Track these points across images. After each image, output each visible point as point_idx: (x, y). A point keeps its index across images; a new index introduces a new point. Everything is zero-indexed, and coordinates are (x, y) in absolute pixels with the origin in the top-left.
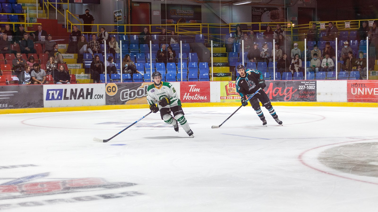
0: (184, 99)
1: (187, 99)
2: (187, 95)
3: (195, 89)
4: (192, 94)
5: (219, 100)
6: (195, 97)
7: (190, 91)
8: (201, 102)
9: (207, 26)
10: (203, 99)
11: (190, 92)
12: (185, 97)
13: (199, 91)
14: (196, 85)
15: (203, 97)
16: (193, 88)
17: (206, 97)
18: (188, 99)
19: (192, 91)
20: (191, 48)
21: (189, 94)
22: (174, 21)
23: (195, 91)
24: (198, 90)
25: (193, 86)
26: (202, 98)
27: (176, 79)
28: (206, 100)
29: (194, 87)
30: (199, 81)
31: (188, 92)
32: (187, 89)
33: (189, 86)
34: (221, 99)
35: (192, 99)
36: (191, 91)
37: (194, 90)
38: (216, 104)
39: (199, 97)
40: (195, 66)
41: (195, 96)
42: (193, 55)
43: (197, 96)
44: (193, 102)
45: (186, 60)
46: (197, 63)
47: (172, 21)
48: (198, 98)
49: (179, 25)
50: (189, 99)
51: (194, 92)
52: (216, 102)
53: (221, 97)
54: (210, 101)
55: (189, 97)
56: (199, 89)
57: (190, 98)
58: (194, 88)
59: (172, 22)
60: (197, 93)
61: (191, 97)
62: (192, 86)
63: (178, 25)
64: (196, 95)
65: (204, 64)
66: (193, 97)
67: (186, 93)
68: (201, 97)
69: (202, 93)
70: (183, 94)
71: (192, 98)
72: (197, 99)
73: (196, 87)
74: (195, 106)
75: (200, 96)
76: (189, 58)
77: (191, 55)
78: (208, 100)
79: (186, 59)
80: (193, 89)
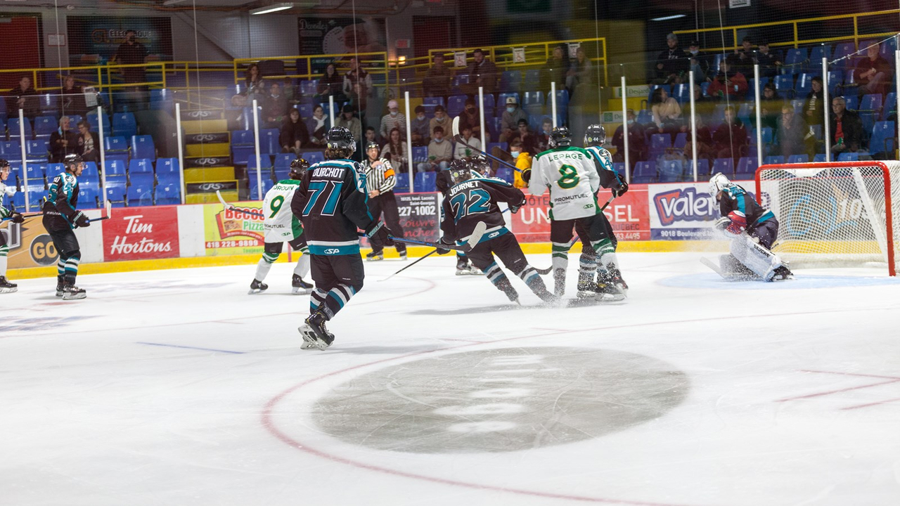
0: (112, 252)
1: (120, 252)
2: (119, 242)
3: (141, 225)
4: (134, 238)
5: (202, 251)
6: (142, 246)
7: (128, 232)
8: (157, 258)
9: (184, 68)
10: (161, 250)
11: (127, 235)
12: (114, 246)
13: (150, 231)
14: (141, 216)
15: (162, 245)
16: (134, 223)
17: (168, 245)
18: (123, 250)
19: (134, 231)
20: (138, 123)
21: (125, 238)
22: (101, 59)
23: (139, 230)
24: (148, 228)
25: (135, 219)
26: (158, 247)
27: (97, 202)
28: (169, 251)
29: (137, 221)
30: (154, 205)
31: (122, 234)
32: (120, 227)
33: (126, 218)
34: (207, 247)
35: (135, 251)
36: (131, 230)
37: (137, 228)
38: (196, 261)
39: (151, 245)
40: (144, 169)
41: (140, 244)
42: (142, 140)
43: (146, 244)
44: (137, 259)
45: (124, 153)
46: (150, 161)
47: (97, 58)
48: (149, 248)
49: (111, 68)
50: (125, 251)
51: (137, 233)
52: (194, 255)
53: (206, 243)
54: (178, 253)
55: (127, 245)
56: (151, 226)
57: (128, 249)
58: (138, 224)
59: (97, 60)
60: (147, 235)
61: (130, 246)
62: (132, 218)
63: (108, 66)
64: (144, 240)
65: (168, 163)
66: (137, 245)
67: (117, 238)
68: (157, 244)
69: (158, 236)
70: (110, 239)
71: (133, 248)
72: (146, 249)
73: (142, 221)
74: (142, 269)
75: (154, 243)
76: (132, 150)
77: (137, 141)
78: (175, 253)
79: (125, 150)
80: (135, 225)
